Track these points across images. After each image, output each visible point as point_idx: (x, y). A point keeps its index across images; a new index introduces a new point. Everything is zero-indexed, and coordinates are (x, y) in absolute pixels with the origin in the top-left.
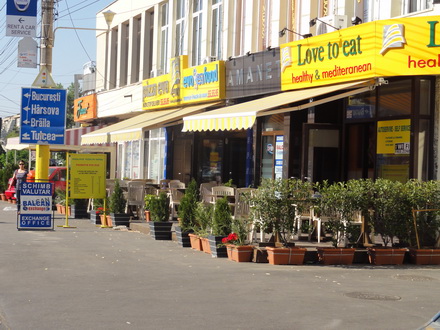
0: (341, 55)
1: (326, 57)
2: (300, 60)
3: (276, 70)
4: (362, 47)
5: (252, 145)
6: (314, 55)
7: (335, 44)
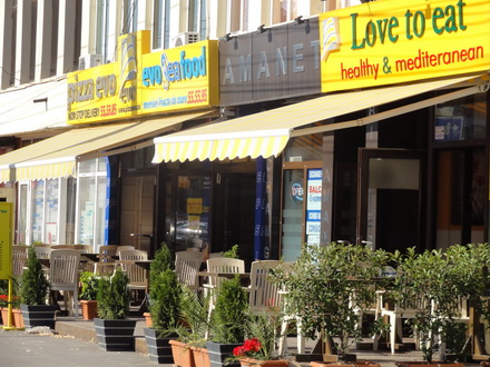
0: (430, 32)
1: (403, 36)
2: (355, 41)
3: (312, 57)
4: (466, 20)
5: (264, 185)
6: (379, 30)
7: (418, 13)
